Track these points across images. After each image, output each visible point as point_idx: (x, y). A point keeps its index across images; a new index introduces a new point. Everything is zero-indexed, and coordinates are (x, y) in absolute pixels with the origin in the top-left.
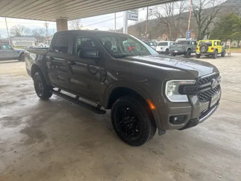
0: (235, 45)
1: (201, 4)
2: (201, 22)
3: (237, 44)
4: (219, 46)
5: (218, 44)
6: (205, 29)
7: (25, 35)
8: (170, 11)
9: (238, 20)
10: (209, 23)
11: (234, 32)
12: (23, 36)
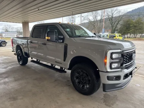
0: (132, 36)
1: (112, 14)
2: (113, 24)
3: (133, 36)
4: (120, 37)
5: (119, 36)
6: (116, 28)
7: (11, 30)
8: (95, 17)
9: (133, 23)
10: (117, 24)
11: (131, 29)
12: (9, 32)
